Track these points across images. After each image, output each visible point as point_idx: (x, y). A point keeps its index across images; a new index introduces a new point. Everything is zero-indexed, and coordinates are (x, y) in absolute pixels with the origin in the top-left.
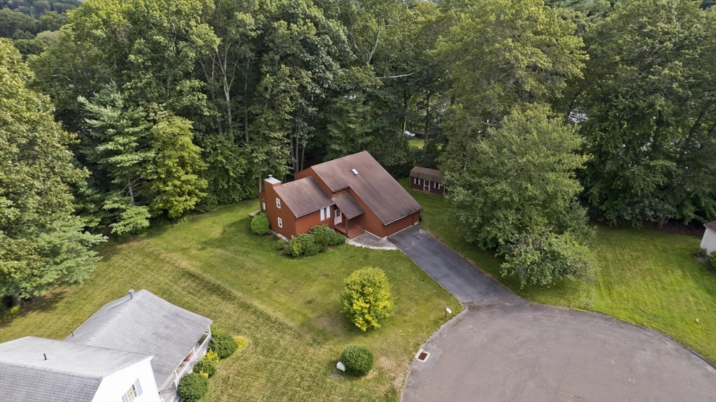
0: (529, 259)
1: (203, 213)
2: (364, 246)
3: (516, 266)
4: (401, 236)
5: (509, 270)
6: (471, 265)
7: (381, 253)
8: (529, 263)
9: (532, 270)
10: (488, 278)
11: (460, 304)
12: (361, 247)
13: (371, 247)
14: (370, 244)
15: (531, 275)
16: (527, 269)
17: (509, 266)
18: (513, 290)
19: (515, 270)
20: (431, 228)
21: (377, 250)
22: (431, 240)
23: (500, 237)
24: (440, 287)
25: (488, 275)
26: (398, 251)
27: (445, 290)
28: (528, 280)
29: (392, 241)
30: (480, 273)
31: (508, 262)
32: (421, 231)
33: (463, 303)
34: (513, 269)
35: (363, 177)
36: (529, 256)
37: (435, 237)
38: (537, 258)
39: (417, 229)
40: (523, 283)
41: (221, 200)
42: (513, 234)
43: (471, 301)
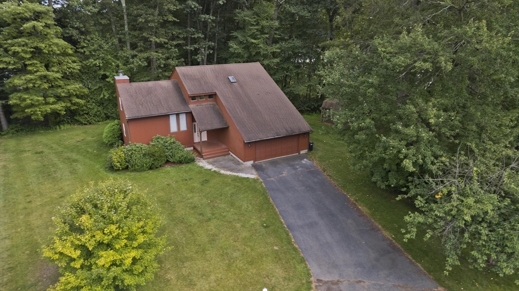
0: (469, 208)
1: (85, 124)
2: (214, 169)
3: (436, 221)
4: (274, 164)
5: (422, 229)
6: (361, 214)
7: (229, 181)
8: (468, 218)
9: (476, 235)
10: (385, 239)
11: (310, 282)
12: (210, 170)
13: (222, 172)
14: (224, 168)
15: (471, 247)
16: (463, 231)
17: (421, 219)
18: (430, 272)
19: (434, 229)
20: (321, 159)
21: (227, 176)
22: (312, 172)
23: (405, 157)
24: (290, 243)
25: (387, 234)
26: (255, 180)
27: (295, 249)
28: (464, 257)
29: (256, 167)
30: (374, 229)
31: (421, 212)
32: (305, 161)
33: (319, 281)
34: (430, 226)
35: (241, 86)
36: (470, 201)
37: (320, 170)
38: (489, 208)
39: (302, 157)
40: (450, 260)
41: (109, 114)
42: (436, 157)
43: (335, 278)
